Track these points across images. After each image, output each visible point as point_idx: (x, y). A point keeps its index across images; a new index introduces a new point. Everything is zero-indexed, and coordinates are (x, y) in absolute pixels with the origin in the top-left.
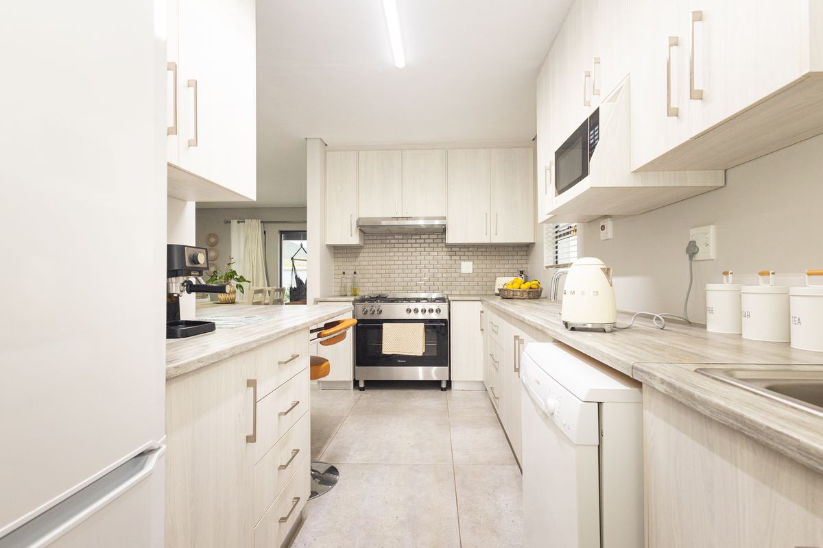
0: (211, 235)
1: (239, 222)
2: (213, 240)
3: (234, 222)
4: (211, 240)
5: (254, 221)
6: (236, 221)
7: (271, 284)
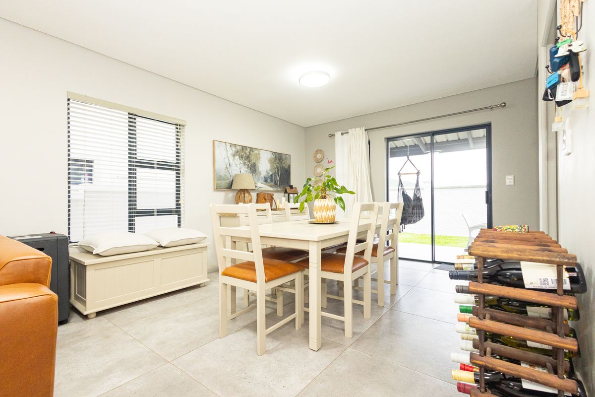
0: (318, 152)
1: (342, 134)
2: (319, 156)
3: (338, 135)
4: (318, 156)
5: (358, 129)
6: (340, 133)
7: (376, 199)
